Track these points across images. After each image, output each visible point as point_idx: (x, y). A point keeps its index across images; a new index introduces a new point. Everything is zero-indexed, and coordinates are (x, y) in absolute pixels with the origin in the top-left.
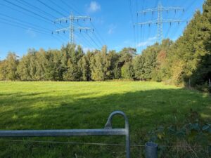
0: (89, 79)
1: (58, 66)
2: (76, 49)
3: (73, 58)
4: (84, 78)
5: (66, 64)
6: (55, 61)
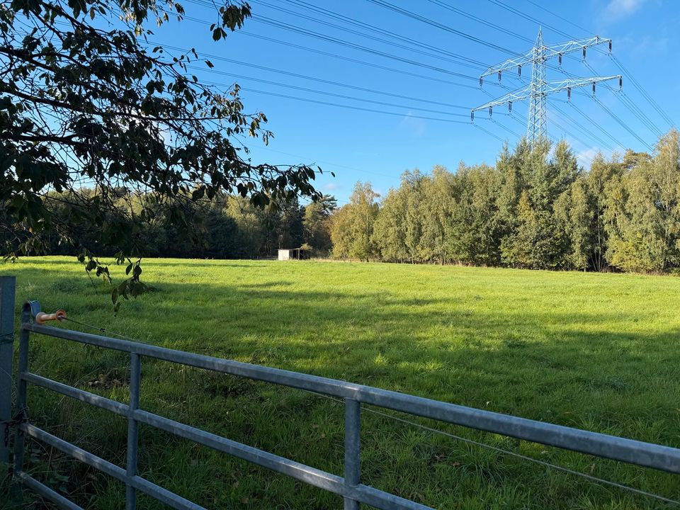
2: (550, 157)
3: (539, 190)
5: (513, 212)
6: (479, 203)
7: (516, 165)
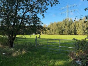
0: (75, 34)
1: (61, 28)
2: (69, 20)
3: (68, 25)
4: (73, 33)
5: (65, 28)
6: (60, 27)
7: (65, 21)
